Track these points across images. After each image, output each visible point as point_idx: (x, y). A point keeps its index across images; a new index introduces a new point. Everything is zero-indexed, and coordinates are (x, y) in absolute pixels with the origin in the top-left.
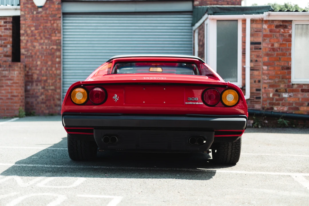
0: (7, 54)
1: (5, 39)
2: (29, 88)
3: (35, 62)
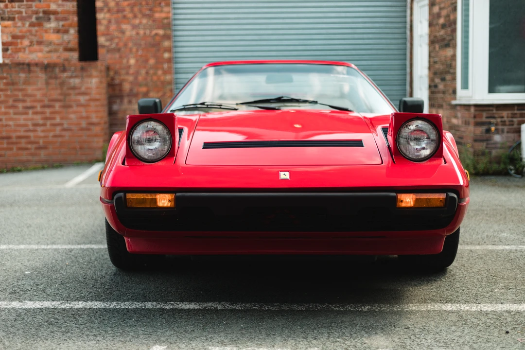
0: (70, 45)
1: (65, 19)
2: (115, 107)
3: (125, 61)
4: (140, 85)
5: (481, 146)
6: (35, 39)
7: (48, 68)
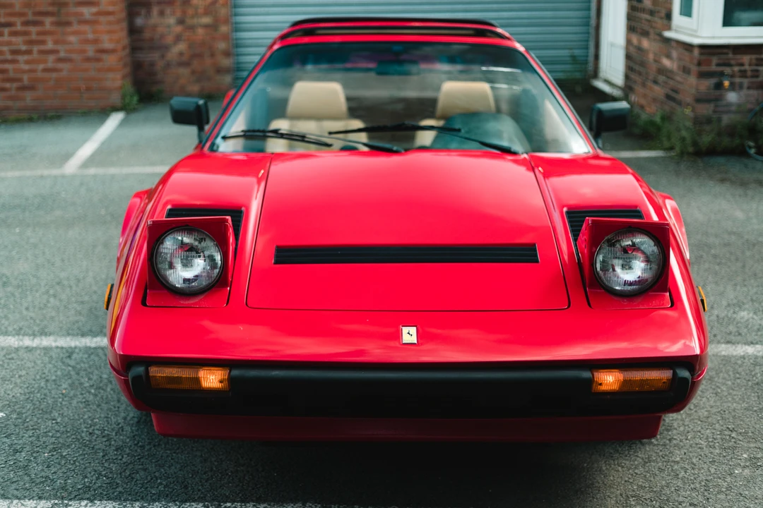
5: (706, 110)
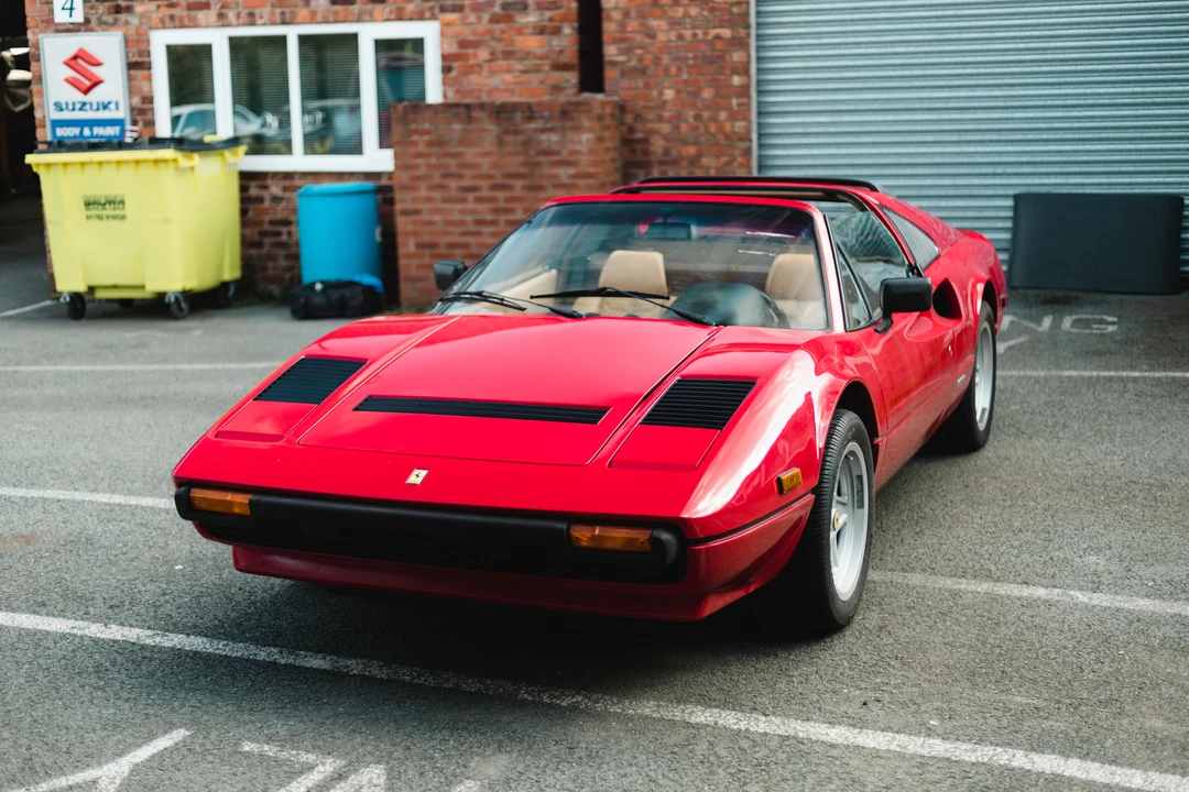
0: (564, 59)
1: (555, 6)
3: (655, 93)
4: (684, 142)
6: (499, 47)
7: (502, 112)
